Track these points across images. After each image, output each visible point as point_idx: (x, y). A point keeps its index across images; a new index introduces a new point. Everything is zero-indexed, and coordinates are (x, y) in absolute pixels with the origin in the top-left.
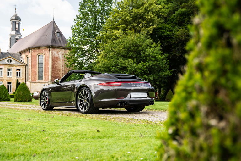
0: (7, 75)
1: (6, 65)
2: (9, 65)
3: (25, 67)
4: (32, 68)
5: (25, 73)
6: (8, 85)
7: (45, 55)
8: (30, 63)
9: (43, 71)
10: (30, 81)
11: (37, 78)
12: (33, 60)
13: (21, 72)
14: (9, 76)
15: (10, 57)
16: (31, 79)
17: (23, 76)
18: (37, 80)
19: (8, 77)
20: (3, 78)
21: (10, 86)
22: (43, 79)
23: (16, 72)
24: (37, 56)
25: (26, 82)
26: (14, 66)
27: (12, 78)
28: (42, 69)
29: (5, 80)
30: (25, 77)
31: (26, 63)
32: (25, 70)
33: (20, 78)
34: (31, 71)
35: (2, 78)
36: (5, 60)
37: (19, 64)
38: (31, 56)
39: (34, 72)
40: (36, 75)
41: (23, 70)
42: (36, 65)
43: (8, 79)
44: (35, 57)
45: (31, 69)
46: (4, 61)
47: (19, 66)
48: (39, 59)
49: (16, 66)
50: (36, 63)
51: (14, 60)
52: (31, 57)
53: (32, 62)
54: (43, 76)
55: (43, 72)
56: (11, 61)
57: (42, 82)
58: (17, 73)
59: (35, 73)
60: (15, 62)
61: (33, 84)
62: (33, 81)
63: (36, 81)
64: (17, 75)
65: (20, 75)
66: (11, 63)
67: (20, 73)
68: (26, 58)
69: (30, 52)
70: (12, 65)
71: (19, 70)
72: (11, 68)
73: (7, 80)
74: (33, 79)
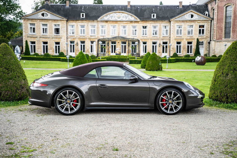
0: (187, 34)
1: (186, 21)
2: (189, 21)
3: (210, 21)
4: (217, 23)
5: (210, 29)
6: (188, 45)
7: (234, 6)
8: (215, 17)
9: (231, 26)
10: (215, 39)
11: (223, 36)
12: (220, 12)
13: (205, 28)
14: (190, 35)
15: (191, 11)
16: (215, 37)
17: (207, 33)
18: (223, 39)
19: (188, 36)
20: (183, 37)
21: (191, 46)
22: (231, 37)
23: (198, 29)
24: (225, 7)
25: (211, 41)
26: (196, 22)
27: (193, 36)
28: (231, 24)
29: (185, 40)
30: (209, 34)
31: (212, 17)
32: (210, 25)
33: (203, 36)
34: (216, 27)
35: (181, 37)
36: (186, 15)
37: (202, 19)
38: (217, 7)
39: (220, 28)
40: (222, 31)
41: (207, 26)
42: (223, 19)
43: (189, 38)
44: (222, 8)
45: (216, 25)
46: (183, 16)
47: (203, 22)
48: (226, 11)
49: (199, 22)
50: (223, 17)
51: (196, 15)
52: (217, 9)
53: (217, 15)
54: (231, 32)
55: (232, 28)
56: (192, 16)
57: (229, 40)
58: (200, 30)
59: (221, 30)
60: (197, 17)
61: (218, 43)
62: (218, 39)
63: (221, 39)
64: (200, 33)
65: (203, 33)
66: (192, 18)
67: (203, 30)
68: (212, 10)
69: (216, 3)
70: (194, 21)
71: (203, 26)
72: (192, 25)
73: (187, 39)
74: (218, 36)
